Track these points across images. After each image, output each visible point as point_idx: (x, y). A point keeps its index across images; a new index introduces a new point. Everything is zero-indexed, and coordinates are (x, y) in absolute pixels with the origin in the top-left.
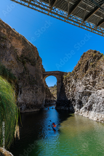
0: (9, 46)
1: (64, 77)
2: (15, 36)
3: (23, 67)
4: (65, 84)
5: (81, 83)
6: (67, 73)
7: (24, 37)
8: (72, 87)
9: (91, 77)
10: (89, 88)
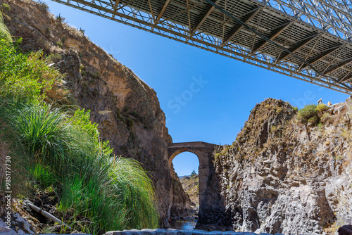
0: (103, 92)
1: (216, 155)
2: (113, 70)
3: (128, 134)
4: (217, 171)
5: (253, 171)
6: (222, 147)
7: (130, 71)
8: (234, 178)
9: (275, 158)
10: (273, 182)
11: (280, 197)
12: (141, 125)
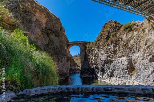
0: (34, 19)
1: (87, 46)
2: (38, 9)
3: (48, 39)
4: (88, 53)
5: (103, 52)
6: (90, 43)
7: (47, 9)
8: (95, 56)
9: (112, 47)
10: (111, 56)
11: (114, 62)
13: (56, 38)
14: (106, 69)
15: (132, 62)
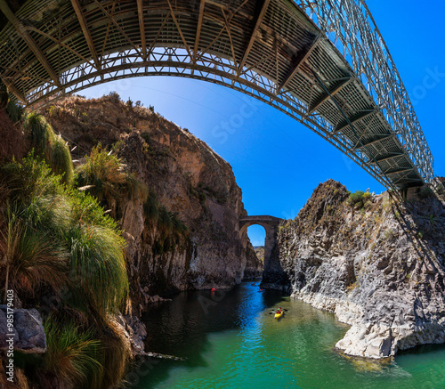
1: (281, 228)
2: (185, 145)
3: (201, 208)
4: (280, 242)
5: (307, 243)
6: (286, 222)
7: (204, 144)
8: (292, 248)
9: (325, 233)
10: (320, 253)
11: (324, 264)
12: (215, 199)
13: (218, 206)
14: (307, 275)
15: (353, 267)
